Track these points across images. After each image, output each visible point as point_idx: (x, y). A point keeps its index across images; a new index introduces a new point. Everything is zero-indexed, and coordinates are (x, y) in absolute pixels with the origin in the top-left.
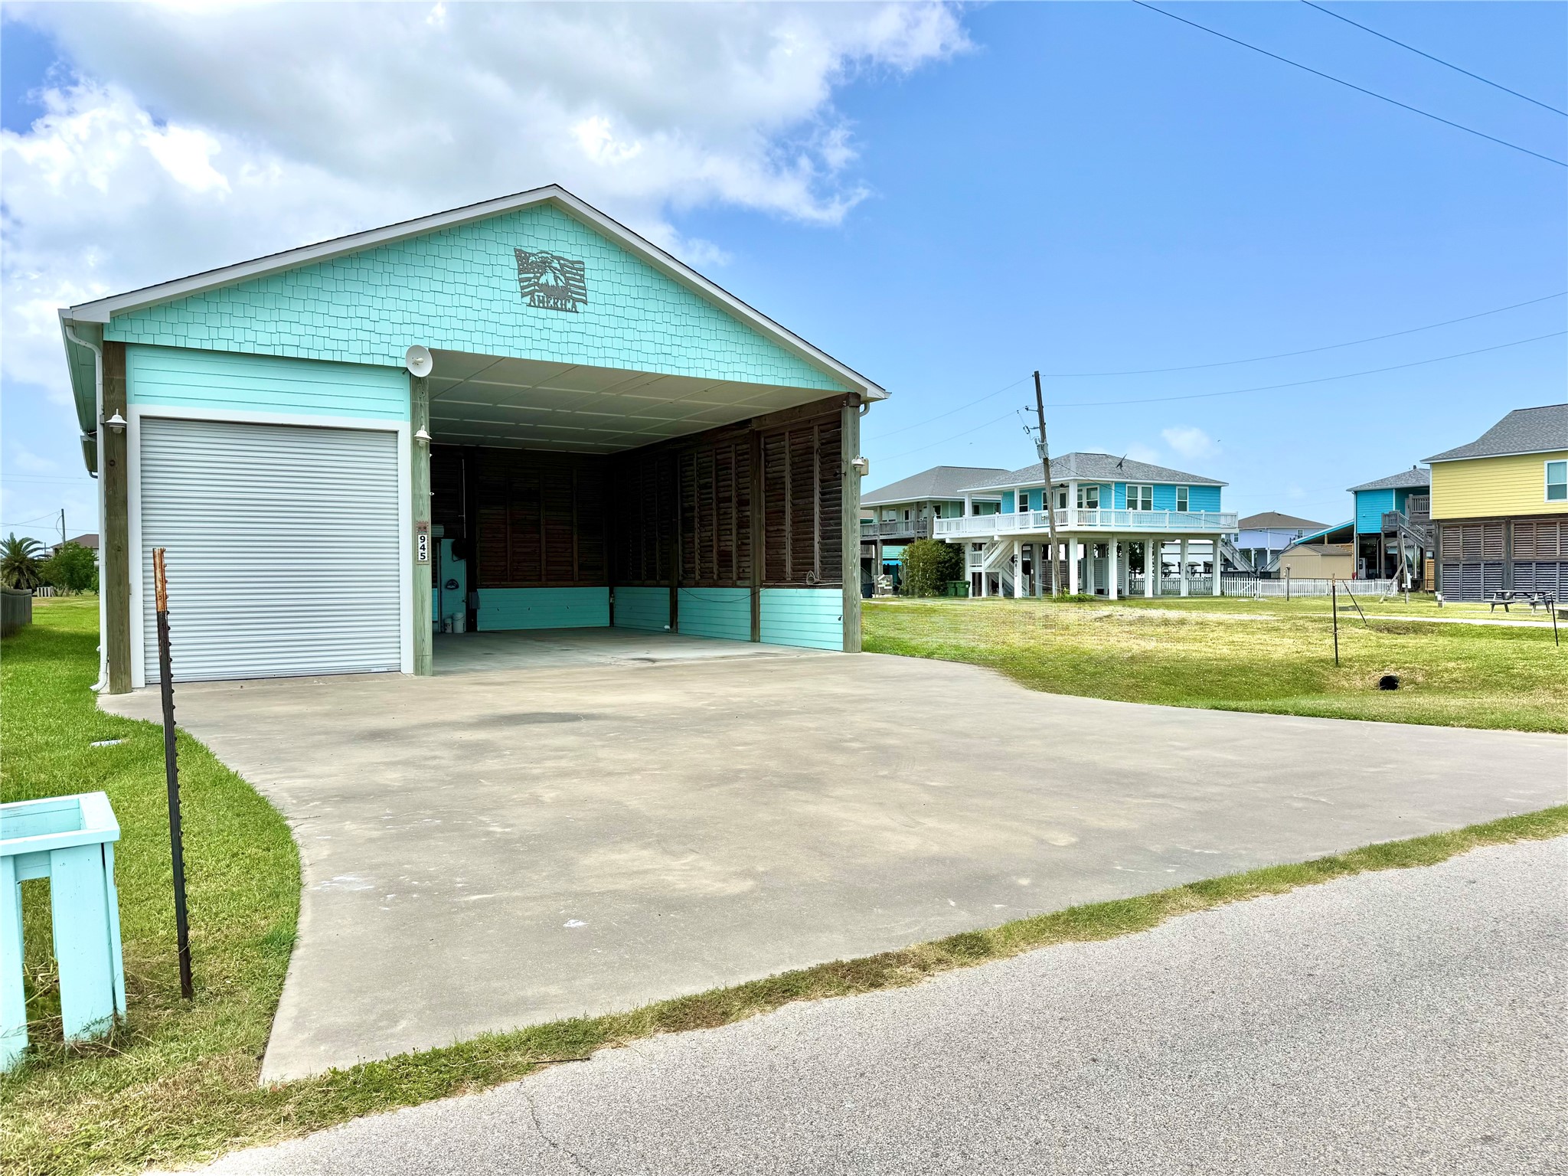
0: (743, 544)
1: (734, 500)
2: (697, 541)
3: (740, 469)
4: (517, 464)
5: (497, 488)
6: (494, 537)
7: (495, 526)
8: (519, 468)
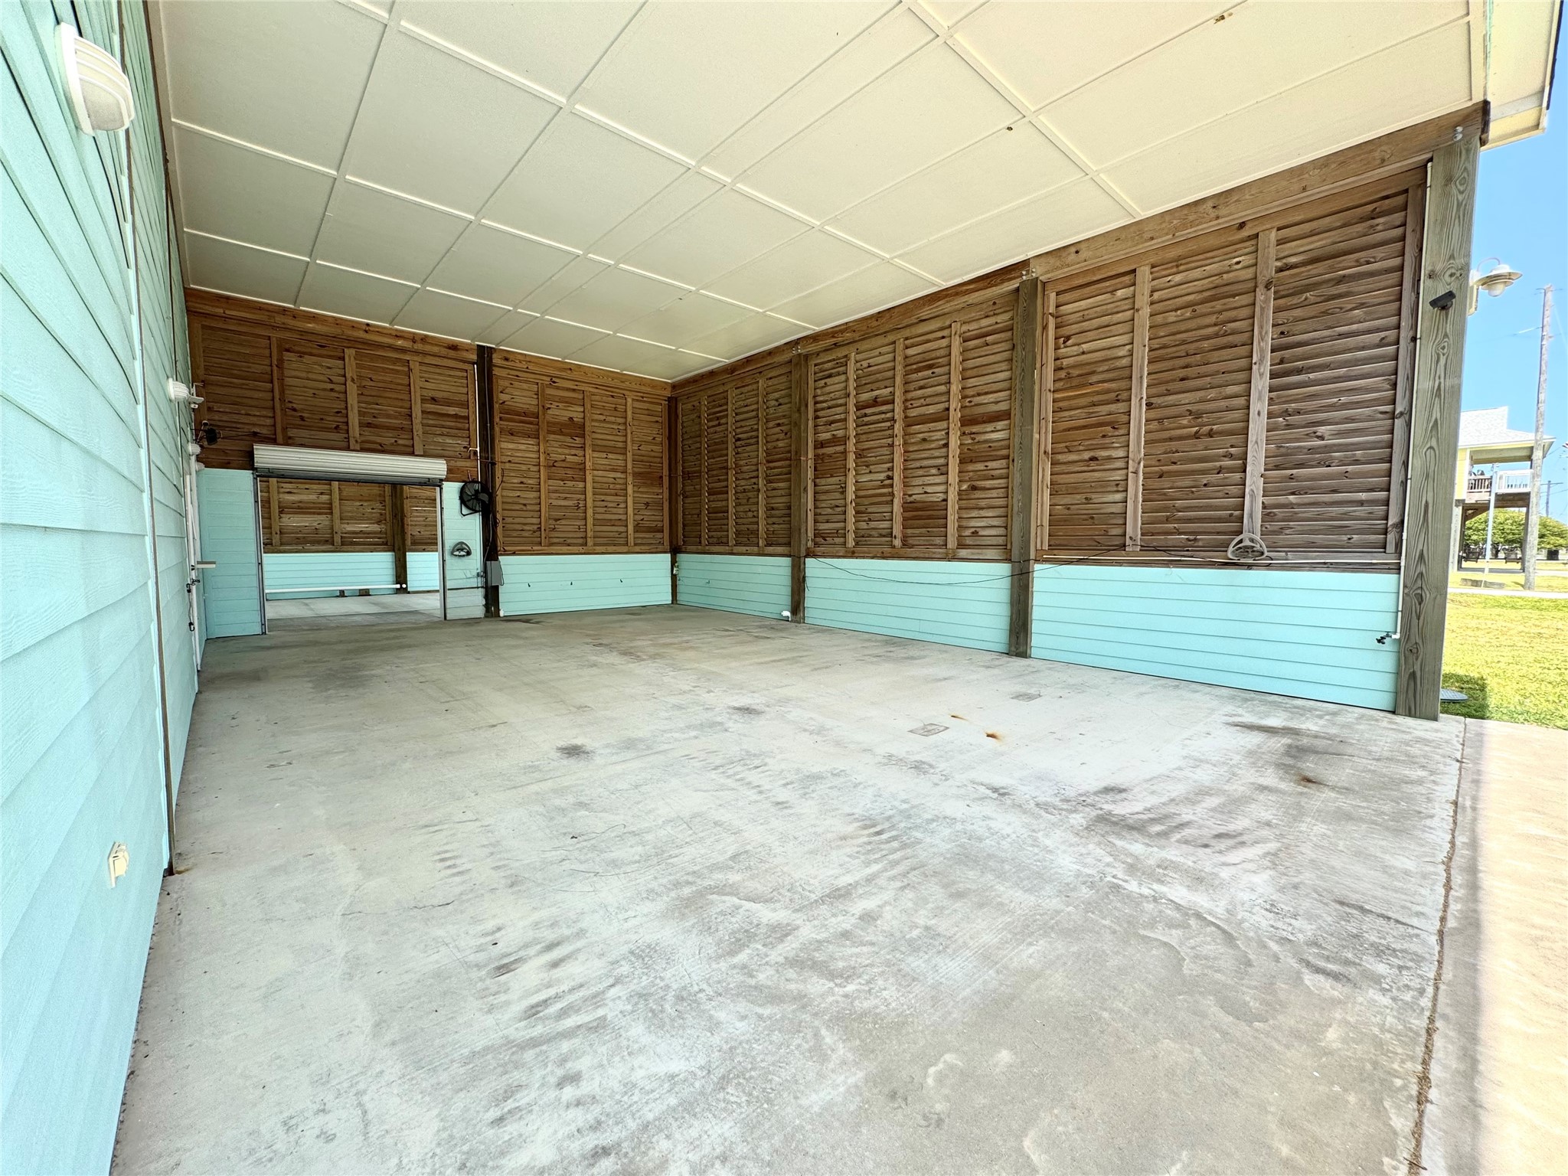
0: (974, 488)
1: (955, 416)
2: (851, 489)
3: (970, 364)
4: (554, 382)
5: (525, 414)
6: (522, 483)
7: (524, 467)
8: (558, 388)
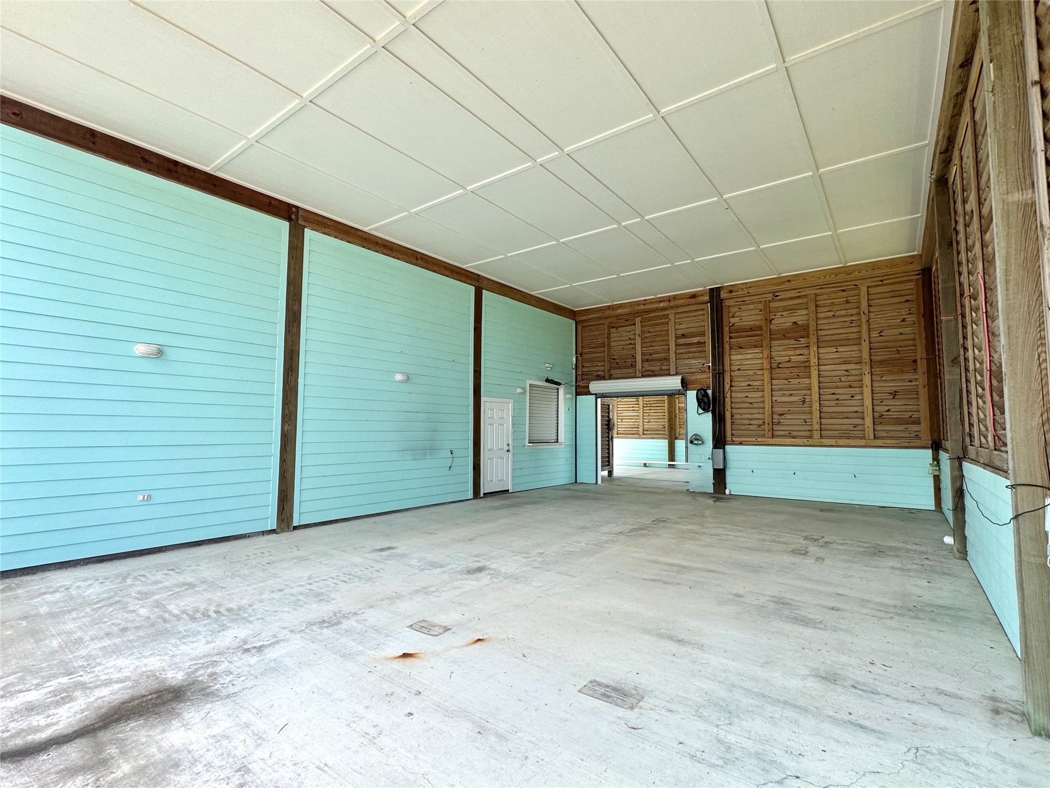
4: (777, 296)
5: (751, 329)
6: (749, 385)
7: (750, 373)
8: (782, 300)
